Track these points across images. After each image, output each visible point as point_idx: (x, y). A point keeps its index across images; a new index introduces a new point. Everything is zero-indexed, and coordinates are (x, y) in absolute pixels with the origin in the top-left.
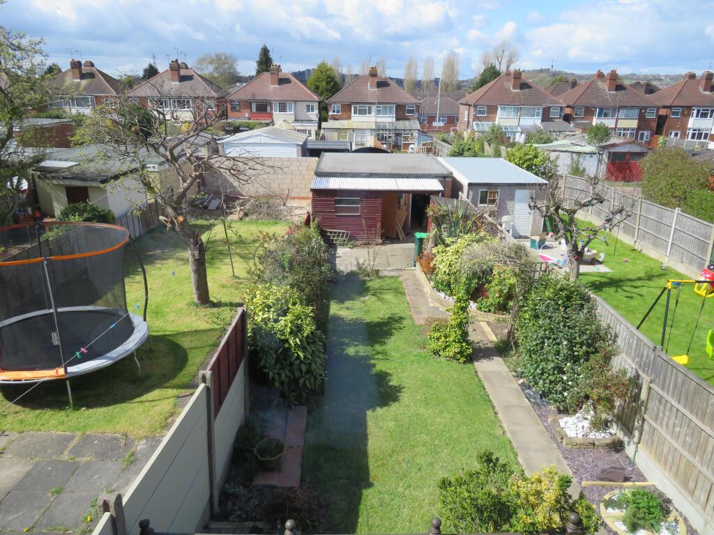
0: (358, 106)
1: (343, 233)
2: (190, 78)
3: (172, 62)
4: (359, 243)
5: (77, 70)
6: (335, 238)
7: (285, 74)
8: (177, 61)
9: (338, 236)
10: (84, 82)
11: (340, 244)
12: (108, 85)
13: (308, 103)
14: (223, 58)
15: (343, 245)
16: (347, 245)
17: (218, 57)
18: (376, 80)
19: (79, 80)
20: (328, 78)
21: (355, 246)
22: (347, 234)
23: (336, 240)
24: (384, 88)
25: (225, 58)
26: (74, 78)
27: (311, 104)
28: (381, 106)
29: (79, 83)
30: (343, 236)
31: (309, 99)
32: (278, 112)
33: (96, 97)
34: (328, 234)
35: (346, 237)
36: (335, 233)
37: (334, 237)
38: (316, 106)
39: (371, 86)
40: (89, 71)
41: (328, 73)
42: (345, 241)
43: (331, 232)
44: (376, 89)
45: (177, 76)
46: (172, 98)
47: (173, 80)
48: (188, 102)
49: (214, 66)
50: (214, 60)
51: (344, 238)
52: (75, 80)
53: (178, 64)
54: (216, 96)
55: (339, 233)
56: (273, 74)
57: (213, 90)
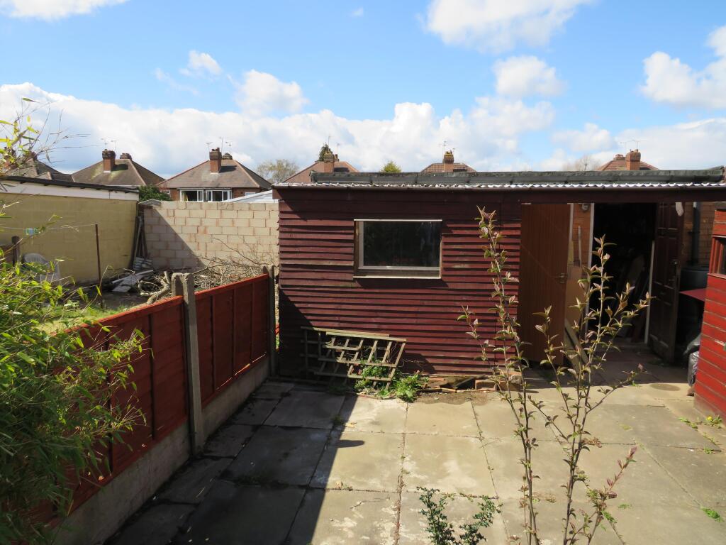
1: (383, 343)
2: (232, 168)
3: (213, 150)
4: (438, 380)
5: (109, 161)
6: (355, 361)
8: (218, 149)
9: (364, 354)
10: (115, 174)
11: (369, 384)
12: (140, 177)
14: (284, 164)
15: (380, 385)
16: (393, 385)
17: (280, 164)
18: (452, 168)
19: (109, 172)
21: (421, 391)
22: (396, 346)
23: (357, 369)
25: (287, 165)
26: (104, 169)
29: (109, 175)
30: (380, 354)
34: (331, 345)
35: (392, 358)
36: (354, 341)
37: (349, 355)
40: (123, 163)
42: (386, 372)
43: (340, 340)
45: (217, 165)
46: (207, 188)
47: (212, 171)
48: (226, 193)
49: (273, 172)
50: (274, 167)
51: (384, 362)
52: (105, 172)
53: (220, 154)
54: (258, 186)
55: (369, 342)
56: (327, 162)
57: (257, 181)
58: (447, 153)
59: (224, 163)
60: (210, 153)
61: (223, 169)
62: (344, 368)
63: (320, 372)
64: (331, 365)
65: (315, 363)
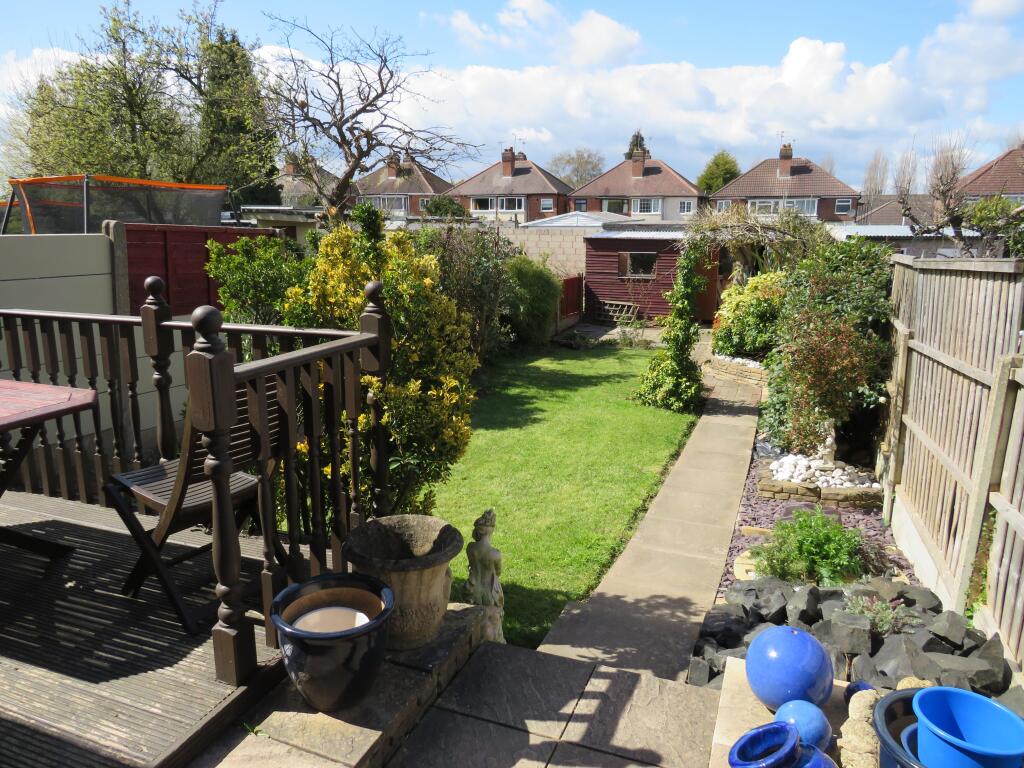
0: (757, 201)
1: (629, 307)
2: (526, 171)
3: (506, 150)
4: (653, 322)
5: (394, 166)
6: (617, 314)
7: (655, 162)
8: (511, 149)
9: (621, 311)
10: (399, 181)
11: (622, 323)
12: (428, 184)
13: (683, 200)
14: (586, 155)
15: (627, 324)
16: (633, 323)
17: (580, 156)
18: (789, 164)
19: (394, 178)
20: (725, 174)
21: (645, 327)
22: (635, 308)
23: (618, 318)
24: (803, 176)
25: (589, 156)
26: (390, 175)
27: (686, 201)
28: (795, 200)
29: (394, 181)
30: (628, 311)
31: (684, 193)
32: (638, 213)
33: (411, 196)
34: (607, 307)
35: (633, 313)
36: (617, 306)
37: (615, 311)
38: (694, 202)
39: (781, 173)
40: (408, 167)
41: (727, 166)
42: (630, 319)
43: (611, 305)
44: (789, 178)
45: (510, 168)
46: (500, 196)
47: (505, 174)
48: (520, 201)
49: (571, 167)
50: (573, 159)
51: (629, 315)
52: (390, 178)
53: (513, 154)
54: (556, 192)
55: (623, 306)
56: (636, 161)
57: (554, 185)
58: (785, 146)
59: (518, 164)
60: (503, 154)
61: (517, 172)
62: (612, 317)
63: (602, 318)
64: (607, 316)
65: (600, 315)
